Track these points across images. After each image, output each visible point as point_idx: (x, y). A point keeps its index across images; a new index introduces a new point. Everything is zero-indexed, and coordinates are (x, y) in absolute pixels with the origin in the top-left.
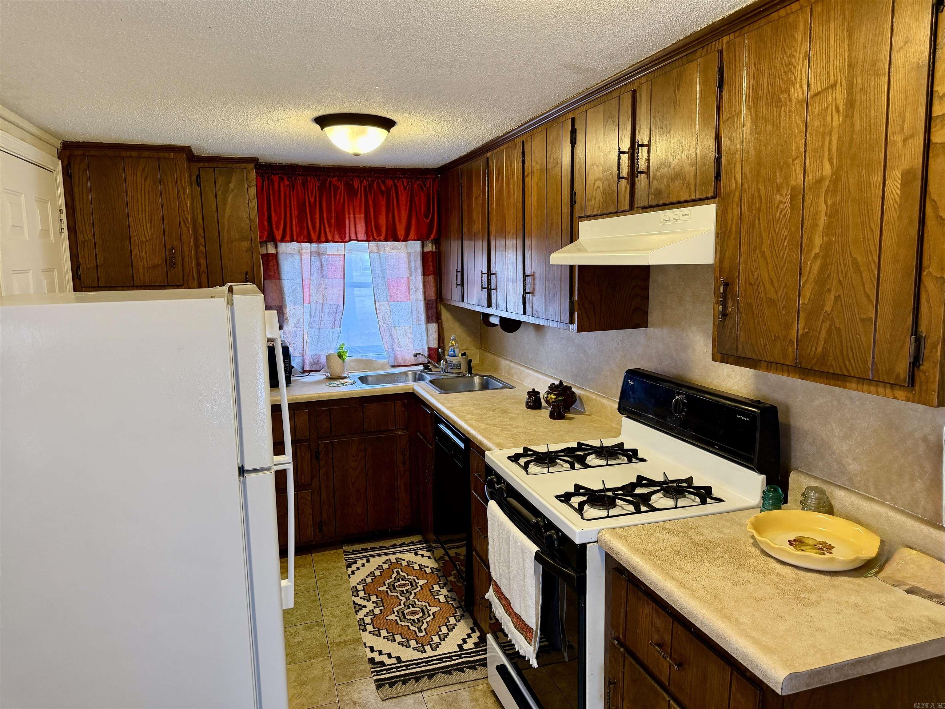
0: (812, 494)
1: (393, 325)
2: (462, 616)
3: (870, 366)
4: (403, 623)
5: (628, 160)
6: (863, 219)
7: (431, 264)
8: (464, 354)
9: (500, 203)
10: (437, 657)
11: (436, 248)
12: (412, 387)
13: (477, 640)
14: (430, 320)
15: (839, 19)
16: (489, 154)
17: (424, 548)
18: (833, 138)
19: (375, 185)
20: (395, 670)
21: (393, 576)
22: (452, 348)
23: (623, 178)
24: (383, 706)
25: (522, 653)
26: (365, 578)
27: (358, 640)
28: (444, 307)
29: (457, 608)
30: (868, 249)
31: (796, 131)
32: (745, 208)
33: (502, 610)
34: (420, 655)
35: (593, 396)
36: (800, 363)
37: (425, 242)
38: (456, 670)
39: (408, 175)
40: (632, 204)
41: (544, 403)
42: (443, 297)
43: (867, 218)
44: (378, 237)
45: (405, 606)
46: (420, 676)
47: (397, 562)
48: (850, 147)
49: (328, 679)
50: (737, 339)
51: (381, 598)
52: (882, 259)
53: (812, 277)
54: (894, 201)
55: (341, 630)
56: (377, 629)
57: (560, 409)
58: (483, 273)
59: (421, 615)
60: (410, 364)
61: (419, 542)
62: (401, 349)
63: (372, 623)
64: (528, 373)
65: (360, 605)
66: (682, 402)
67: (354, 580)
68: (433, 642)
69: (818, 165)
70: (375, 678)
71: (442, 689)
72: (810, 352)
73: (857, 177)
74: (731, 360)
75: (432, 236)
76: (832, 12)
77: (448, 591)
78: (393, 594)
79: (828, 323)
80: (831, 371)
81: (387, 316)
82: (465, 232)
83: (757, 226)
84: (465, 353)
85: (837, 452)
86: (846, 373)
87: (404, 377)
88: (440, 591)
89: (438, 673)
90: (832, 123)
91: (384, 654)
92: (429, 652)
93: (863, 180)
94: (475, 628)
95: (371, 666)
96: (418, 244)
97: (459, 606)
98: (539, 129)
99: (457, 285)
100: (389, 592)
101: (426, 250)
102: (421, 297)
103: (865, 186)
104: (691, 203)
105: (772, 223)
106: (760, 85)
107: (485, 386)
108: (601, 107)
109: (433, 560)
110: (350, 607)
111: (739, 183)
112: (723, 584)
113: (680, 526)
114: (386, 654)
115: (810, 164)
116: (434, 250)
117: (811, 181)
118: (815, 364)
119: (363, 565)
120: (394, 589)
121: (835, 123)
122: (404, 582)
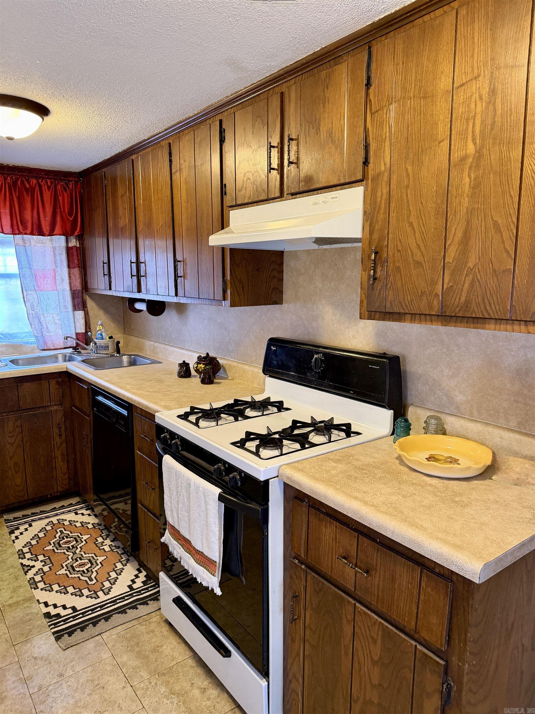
0: (433, 421)
1: (41, 313)
2: (128, 561)
3: (509, 308)
4: (73, 576)
5: (278, 153)
6: (503, 188)
7: (75, 257)
8: (111, 338)
9: (147, 198)
10: (111, 600)
11: (80, 244)
12: (65, 366)
13: (145, 579)
14: (77, 307)
15: (482, 21)
16: (134, 157)
17: (83, 508)
18: (476, 122)
19: (19, 182)
20: (72, 619)
21: (57, 536)
22: (100, 332)
23: (273, 169)
24: (65, 655)
25: (205, 584)
26: (30, 541)
27: (31, 599)
28: (89, 296)
29: (122, 554)
30: (508, 213)
31: (441, 117)
32: (393, 186)
33: (180, 549)
34: (94, 601)
35: (234, 364)
36: (445, 312)
37: (69, 237)
38: (130, 608)
39: (52, 176)
40: (282, 192)
41: (193, 372)
42: (89, 286)
43: (507, 187)
44: (24, 230)
45: (73, 560)
46: (96, 621)
47: (59, 523)
48: (492, 129)
49: (4, 640)
50: (385, 298)
51: (48, 557)
52: (520, 220)
53: (457, 240)
54: (532, 171)
55: (12, 592)
56: (48, 585)
57: (210, 376)
58: (131, 263)
59: (89, 565)
60: (59, 347)
61: (78, 503)
62: (50, 334)
63: (42, 580)
64: (173, 350)
65: (29, 566)
66: (320, 359)
67: (19, 545)
68: (104, 588)
69: (462, 145)
70: (53, 630)
71: (120, 627)
72: (454, 302)
73: (498, 153)
74: (377, 316)
75: (76, 232)
76: (476, 15)
77: (112, 541)
78: (59, 551)
79: (471, 277)
80: (474, 316)
81: (35, 305)
82: (110, 228)
83: (405, 201)
84: (112, 336)
85: (446, 388)
86: (487, 316)
87: (54, 359)
88: (103, 542)
89: (114, 614)
90: (475, 109)
91: (59, 607)
92: (102, 597)
93: (503, 155)
94: (141, 569)
95: (48, 620)
96: (63, 238)
97: (123, 552)
98: (186, 131)
99: (104, 275)
100: (55, 550)
101: (70, 245)
102: (67, 288)
103: (506, 160)
104: (339, 187)
105: (419, 197)
106: (409, 79)
107: (133, 363)
108: (250, 109)
109: (93, 517)
110: (19, 570)
111: (388, 166)
112: (396, 498)
113: (340, 456)
114: (61, 606)
115: (455, 145)
116: (78, 246)
117: (456, 160)
118: (459, 312)
119: (26, 530)
120: (60, 546)
121: (479, 109)
122: (69, 539)
